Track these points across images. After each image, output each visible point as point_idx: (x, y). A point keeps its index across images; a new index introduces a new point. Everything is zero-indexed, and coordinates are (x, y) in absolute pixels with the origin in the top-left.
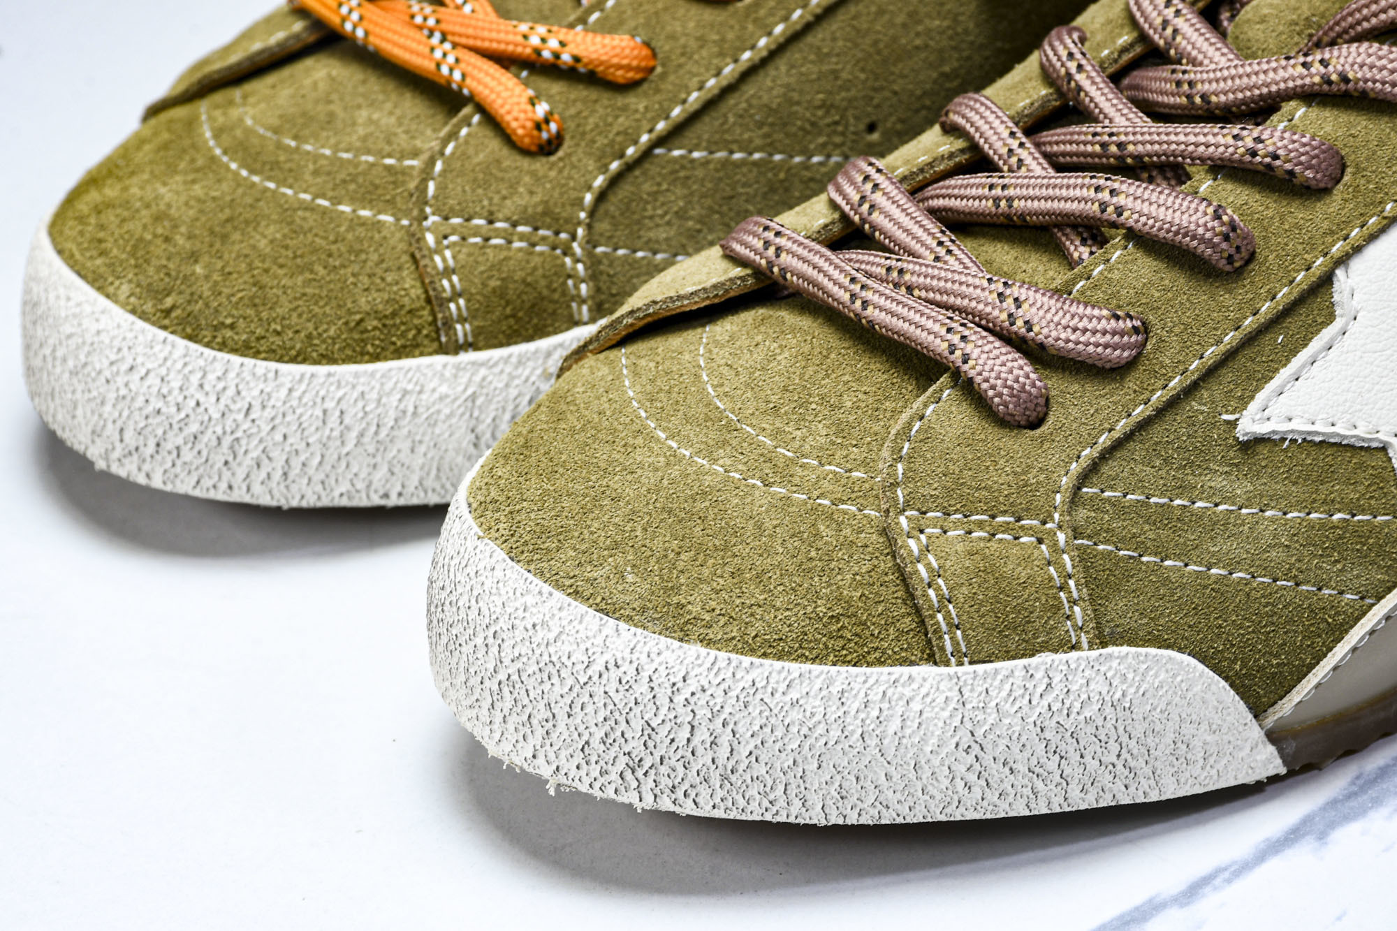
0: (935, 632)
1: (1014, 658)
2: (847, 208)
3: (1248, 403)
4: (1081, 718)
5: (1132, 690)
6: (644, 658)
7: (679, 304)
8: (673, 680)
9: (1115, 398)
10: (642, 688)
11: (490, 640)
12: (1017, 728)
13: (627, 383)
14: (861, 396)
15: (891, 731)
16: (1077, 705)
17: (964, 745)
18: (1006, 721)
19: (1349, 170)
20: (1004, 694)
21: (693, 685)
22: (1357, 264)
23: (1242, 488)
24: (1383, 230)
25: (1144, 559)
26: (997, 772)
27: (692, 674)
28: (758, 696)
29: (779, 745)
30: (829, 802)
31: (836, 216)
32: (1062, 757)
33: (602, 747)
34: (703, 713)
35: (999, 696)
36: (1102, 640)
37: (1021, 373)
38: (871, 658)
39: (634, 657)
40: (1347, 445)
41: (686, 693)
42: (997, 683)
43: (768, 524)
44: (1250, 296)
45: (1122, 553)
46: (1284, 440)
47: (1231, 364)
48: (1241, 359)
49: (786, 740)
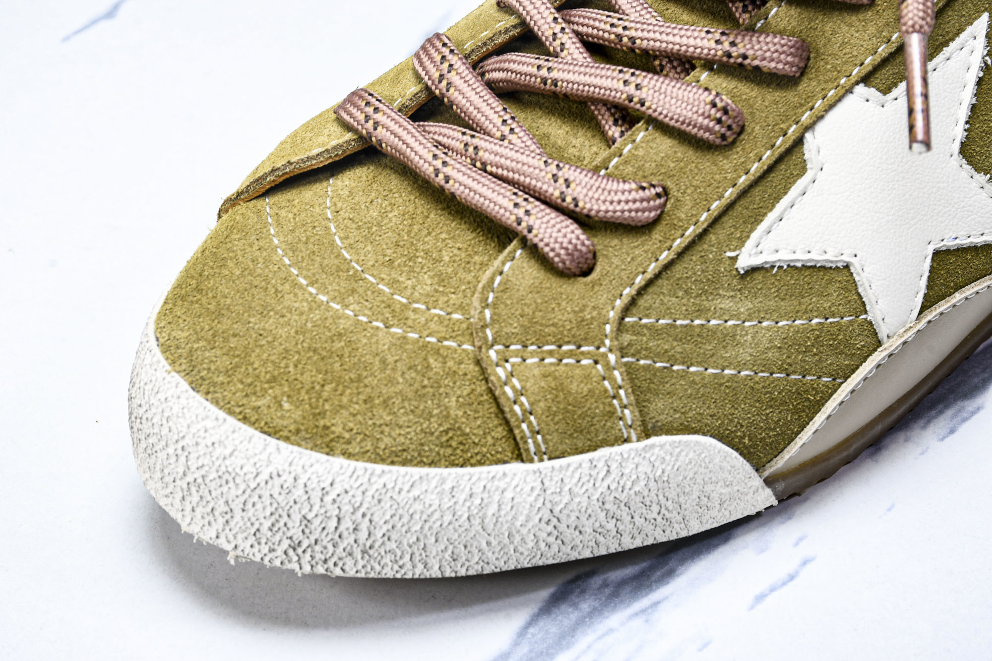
0: (522, 438)
1: (582, 452)
2: (430, 83)
3: (745, 242)
4: (632, 492)
5: (669, 468)
6: (299, 470)
7: (309, 163)
8: (323, 485)
9: (646, 248)
10: (299, 492)
11: (179, 452)
12: (584, 504)
13: (272, 232)
14: (456, 251)
15: (490, 513)
16: (629, 484)
17: (545, 519)
18: (577, 500)
19: (812, 55)
20: (575, 480)
22: (820, 127)
23: (745, 307)
24: (840, 100)
25: (675, 368)
26: (569, 534)
27: (337, 480)
28: (389, 495)
29: (404, 529)
30: (444, 563)
31: (422, 88)
32: (617, 520)
33: (270, 533)
34: (347, 508)
35: (569, 484)
36: (647, 432)
37: (573, 236)
38: (473, 461)
39: (292, 468)
40: (821, 267)
41: (332, 495)
42: (568, 473)
43: (390, 359)
44: (742, 160)
45: (659, 365)
46: (773, 267)
47: (730, 213)
48: (738, 208)
49: (411, 524)
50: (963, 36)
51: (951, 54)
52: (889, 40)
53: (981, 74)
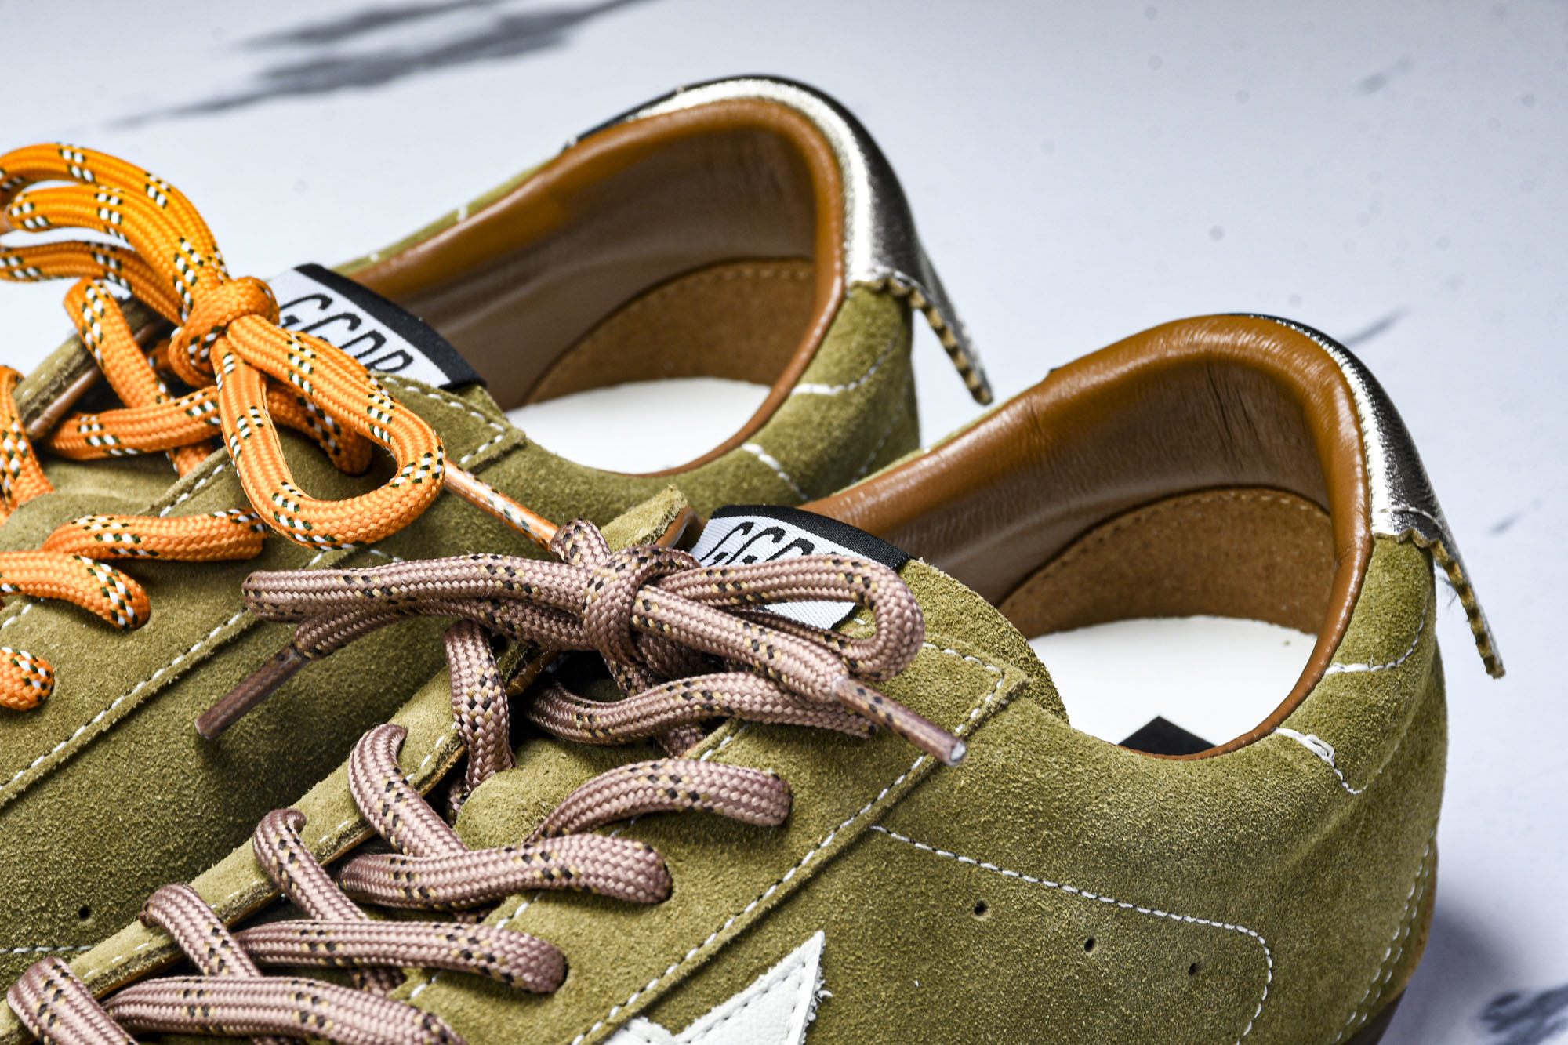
2: (25, 1019)
19: (572, 972)
31: (15, 1026)
50: (788, 961)
51: (770, 984)
52: (683, 959)
53: (812, 1017)
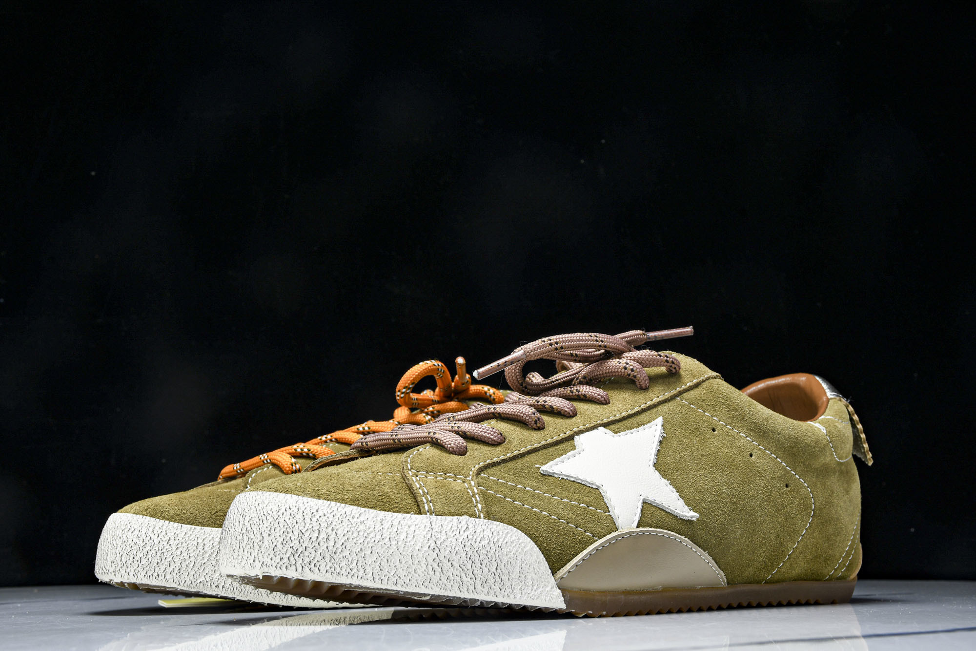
0: (422, 503)
1: (453, 516)
3: (545, 464)
4: (481, 545)
5: (502, 539)
6: (301, 504)
8: (312, 511)
9: (493, 451)
10: (299, 516)
12: (454, 544)
15: (402, 539)
16: (479, 539)
17: (432, 548)
18: (449, 540)
19: (578, 413)
20: (449, 528)
21: (320, 513)
22: (582, 436)
23: (545, 487)
24: (592, 429)
25: (507, 499)
27: (320, 509)
28: (347, 518)
29: (354, 541)
30: (375, 572)
33: (282, 546)
34: (324, 525)
35: (446, 529)
36: (489, 516)
38: (394, 510)
39: (297, 505)
40: (584, 484)
41: (317, 517)
42: (446, 523)
44: (544, 435)
45: (498, 495)
46: (560, 478)
47: (537, 453)
48: (542, 452)
49: (358, 539)
50: (651, 423)
51: (646, 428)
53: (661, 439)
